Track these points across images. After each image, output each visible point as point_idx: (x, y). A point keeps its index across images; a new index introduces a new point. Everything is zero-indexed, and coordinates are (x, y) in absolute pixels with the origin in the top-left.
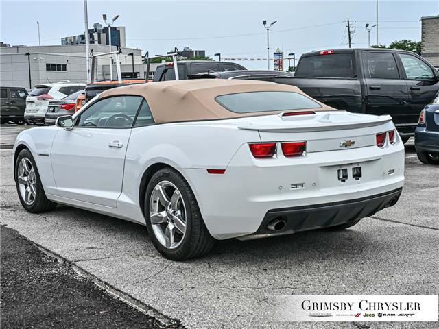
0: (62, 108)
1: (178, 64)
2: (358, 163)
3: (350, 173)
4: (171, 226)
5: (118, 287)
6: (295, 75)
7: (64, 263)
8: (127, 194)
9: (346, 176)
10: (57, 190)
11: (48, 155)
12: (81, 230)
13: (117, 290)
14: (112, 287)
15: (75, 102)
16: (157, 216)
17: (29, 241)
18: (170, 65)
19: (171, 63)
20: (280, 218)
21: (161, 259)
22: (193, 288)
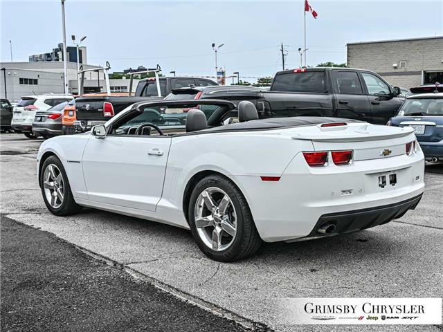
0: (48, 117)
1: (160, 79)
2: (394, 171)
3: (388, 180)
4: (218, 230)
5: (184, 289)
6: (271, 90)
7: (115, 265)
8: (168, 199)
9: (384, 182)
10: (87, 195)
11: (79, 162)
12: (115, 233)
13: (184, 293)
14: (178, 290)
15: (62, 112)
16: (202, 221)
17: (70, 244)
18: (151, 80)
19: (153, 78)
20: (330, 222)
21: (209, 261)
22: (256, 289)
